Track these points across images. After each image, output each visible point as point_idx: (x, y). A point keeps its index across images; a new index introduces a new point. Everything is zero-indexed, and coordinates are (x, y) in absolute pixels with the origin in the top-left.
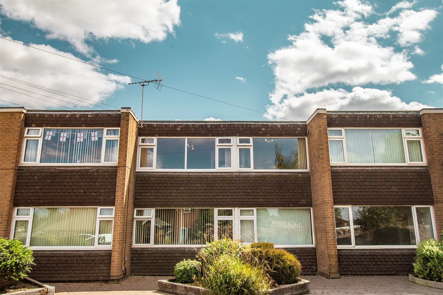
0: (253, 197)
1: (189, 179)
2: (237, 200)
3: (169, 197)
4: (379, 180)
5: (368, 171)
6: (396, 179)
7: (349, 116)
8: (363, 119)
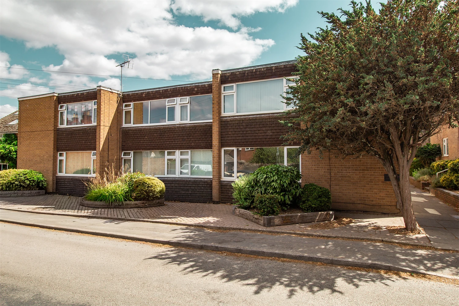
0: (188, 142)
1: (150, 131)
2: (178, 144)
3: (139, 144)
4: (258, 126)
5: (250, 119)
6: (271, 124)
7: (239, 73)
8: (250, 74)
